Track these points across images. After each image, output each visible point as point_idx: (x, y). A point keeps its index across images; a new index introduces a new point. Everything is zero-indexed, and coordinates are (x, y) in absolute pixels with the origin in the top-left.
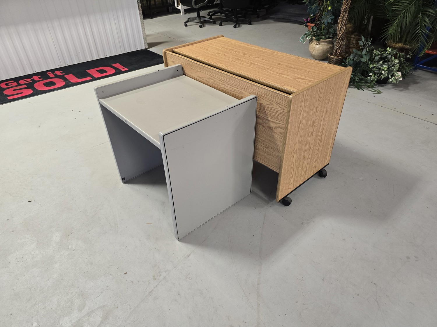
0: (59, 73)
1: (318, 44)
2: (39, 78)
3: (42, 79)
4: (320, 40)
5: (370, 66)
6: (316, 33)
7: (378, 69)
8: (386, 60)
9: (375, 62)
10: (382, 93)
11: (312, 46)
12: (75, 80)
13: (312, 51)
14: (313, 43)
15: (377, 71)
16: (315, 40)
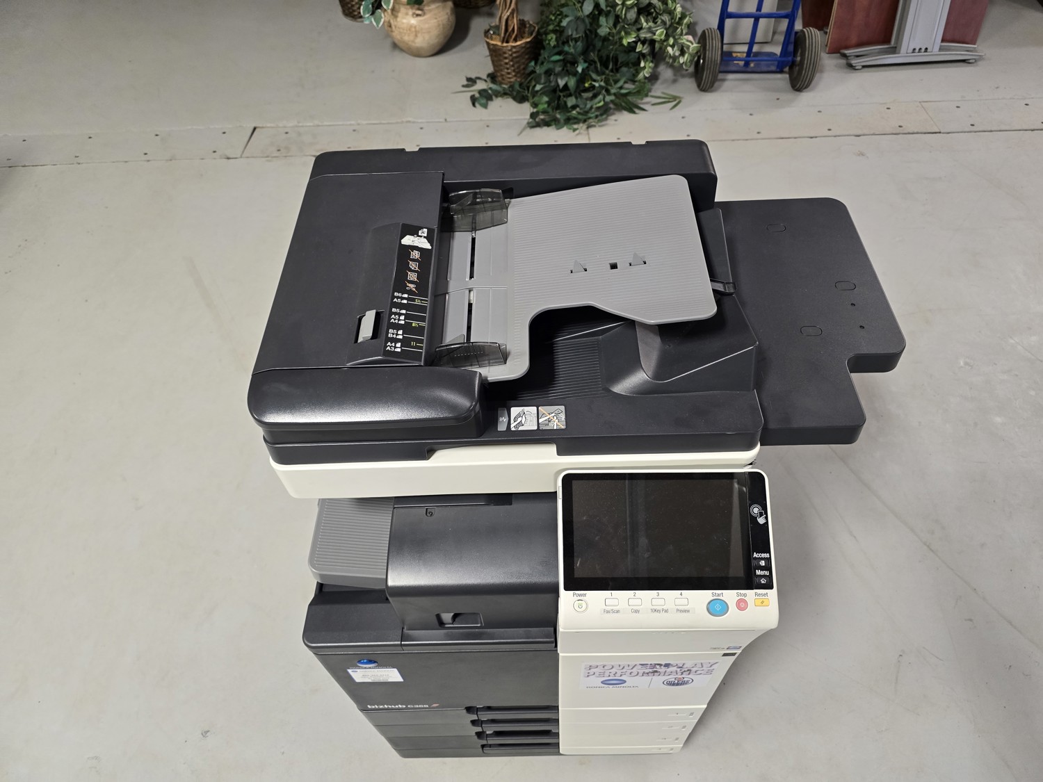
1: (419, 12)
5: (625, 42)
10: (684, 101)
11: (404, 25)
14: (400, 15)
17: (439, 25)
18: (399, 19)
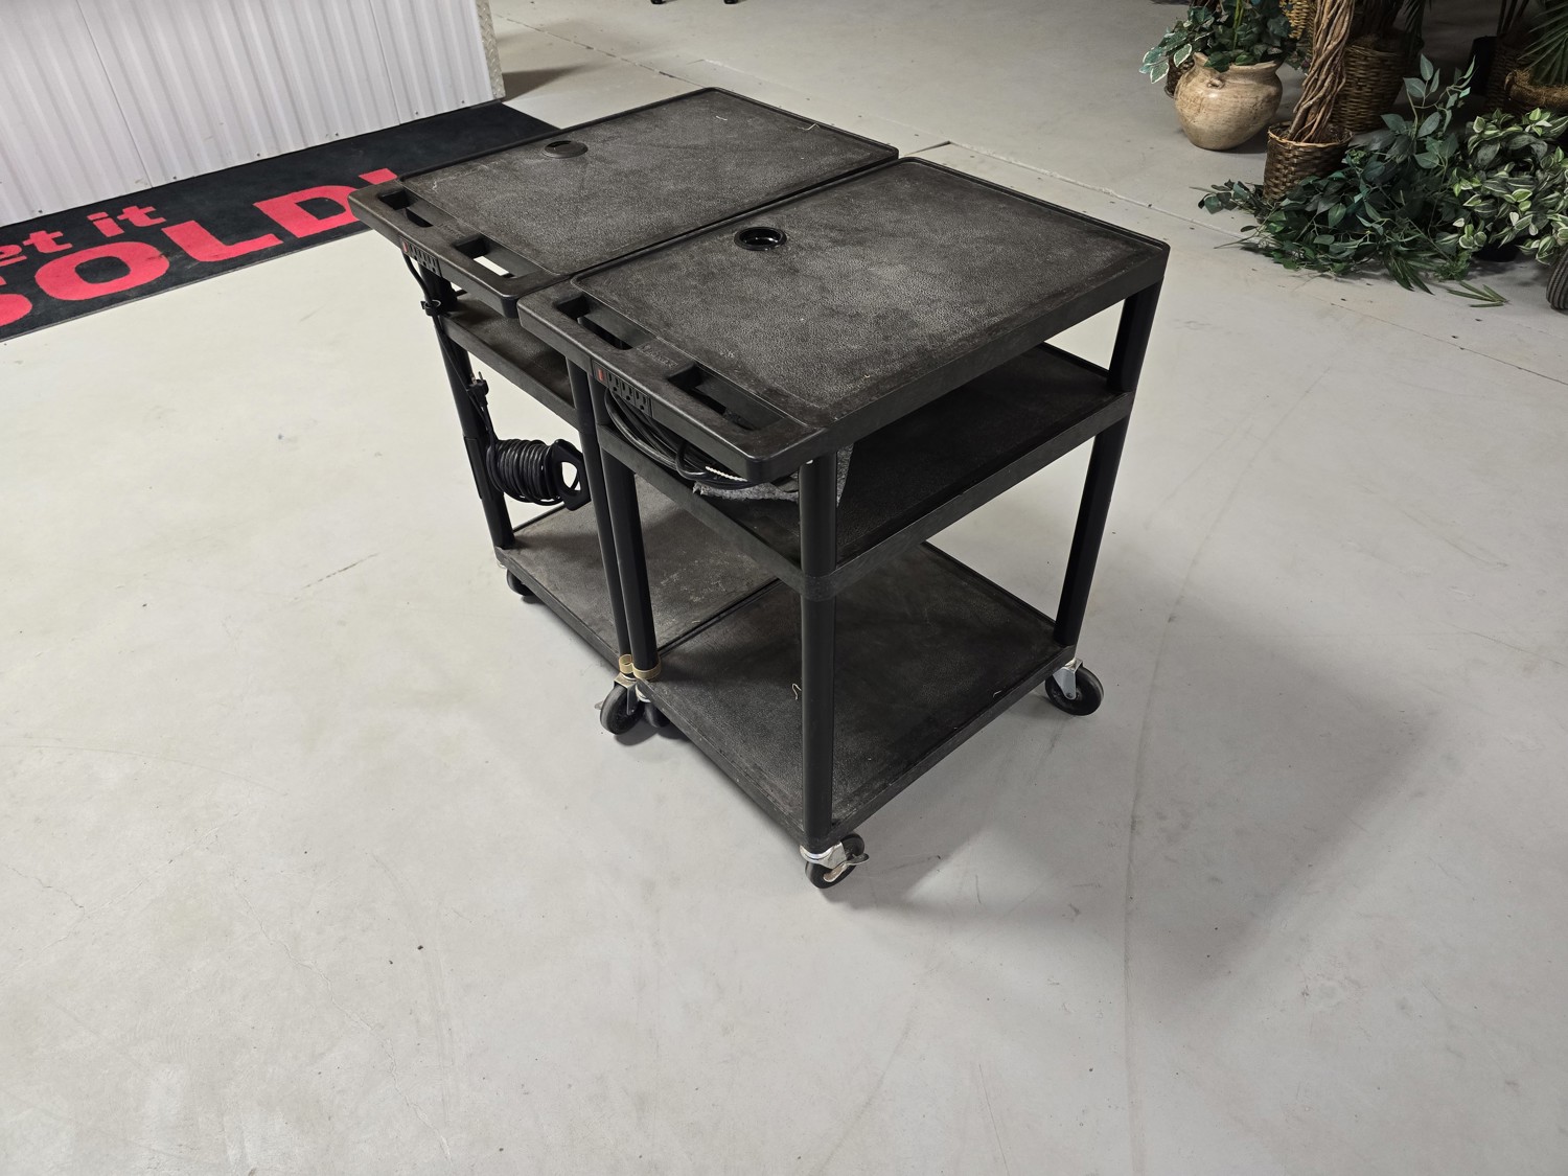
0: (139, 217)
1: (1217, 82)
2: (58, 241)
3: (69, 246)
4: (1228, 69)
5: (1457, 189)
6: (1213, 36)
7: (1492, 201)
8: (1528, 163)
9: (1476, 170)
10: (1506, 305)
11: (1192, 94)
12: (207, 247)
13: (1192, 112)
14: (1194, 80)
15: (1484, 208)
16: (1206, 66)
17: (1235, 108)
18: (1189, 85)
